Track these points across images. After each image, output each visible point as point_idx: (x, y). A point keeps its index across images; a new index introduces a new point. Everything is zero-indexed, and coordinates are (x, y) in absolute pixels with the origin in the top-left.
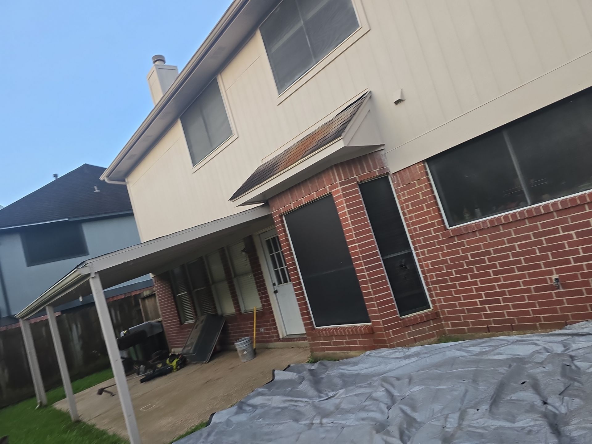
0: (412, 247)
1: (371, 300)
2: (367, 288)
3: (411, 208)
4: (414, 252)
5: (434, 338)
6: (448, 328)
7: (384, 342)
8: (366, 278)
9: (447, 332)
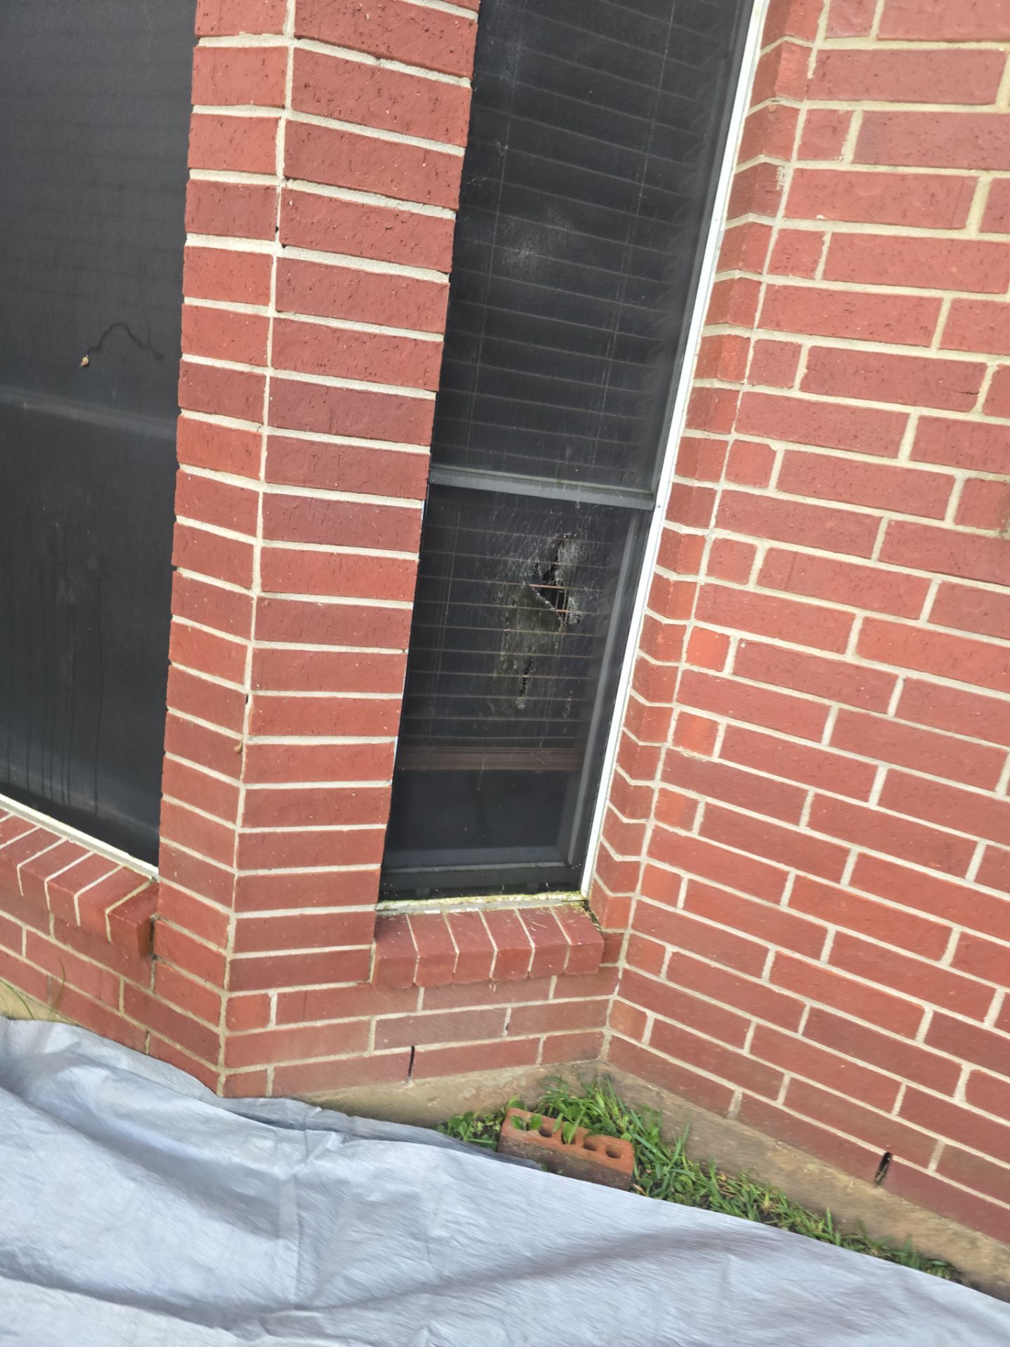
0: (668, 477)
1: (223, 754)
2: (229, 662)
3: (845, 162)
4: (659, 522)
5: (520, 1070)
6: (631, 1036)
7: (208, 1044)
8: (248, 587)
9: (606, 1048)
